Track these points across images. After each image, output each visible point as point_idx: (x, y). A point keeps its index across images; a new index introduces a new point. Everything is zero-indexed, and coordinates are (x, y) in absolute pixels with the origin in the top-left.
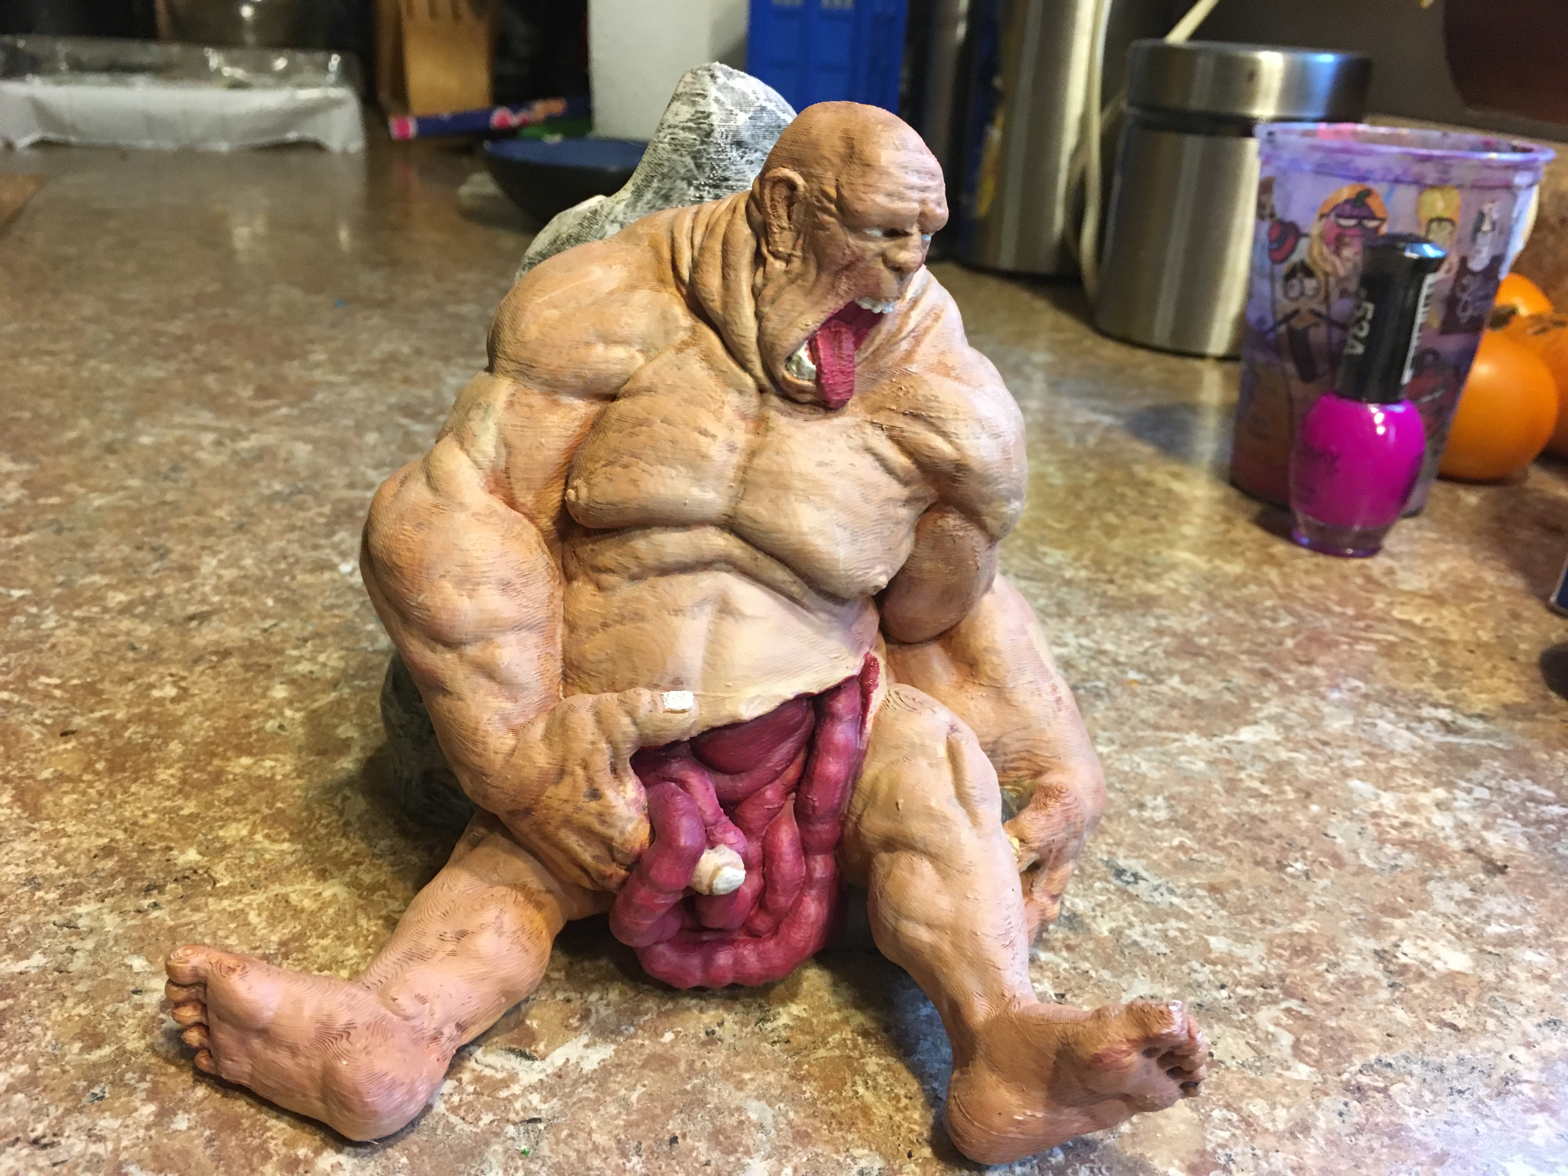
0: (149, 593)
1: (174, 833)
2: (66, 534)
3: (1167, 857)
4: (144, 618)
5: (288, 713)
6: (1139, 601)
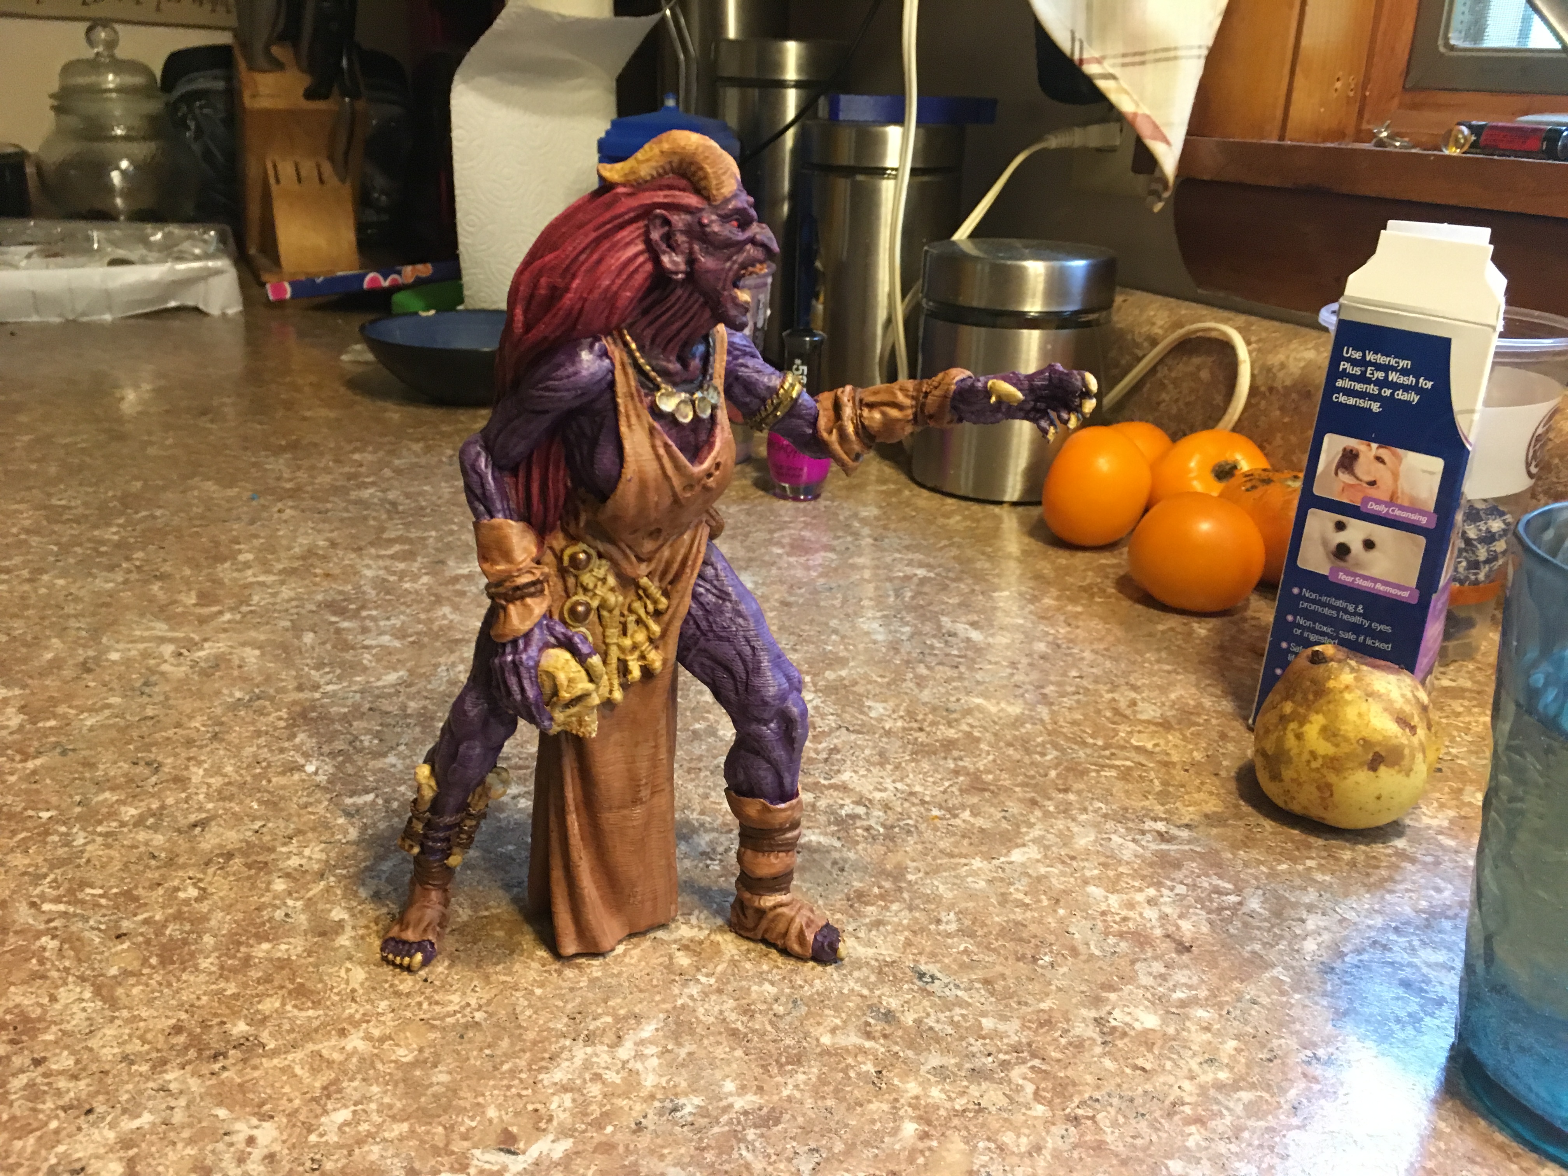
0: (155, 806)
1: (224, 1010)
2: (70, 755)
3: (955, 960)
4: (155, 828)
5: (290, 902)
6: (942, 745)
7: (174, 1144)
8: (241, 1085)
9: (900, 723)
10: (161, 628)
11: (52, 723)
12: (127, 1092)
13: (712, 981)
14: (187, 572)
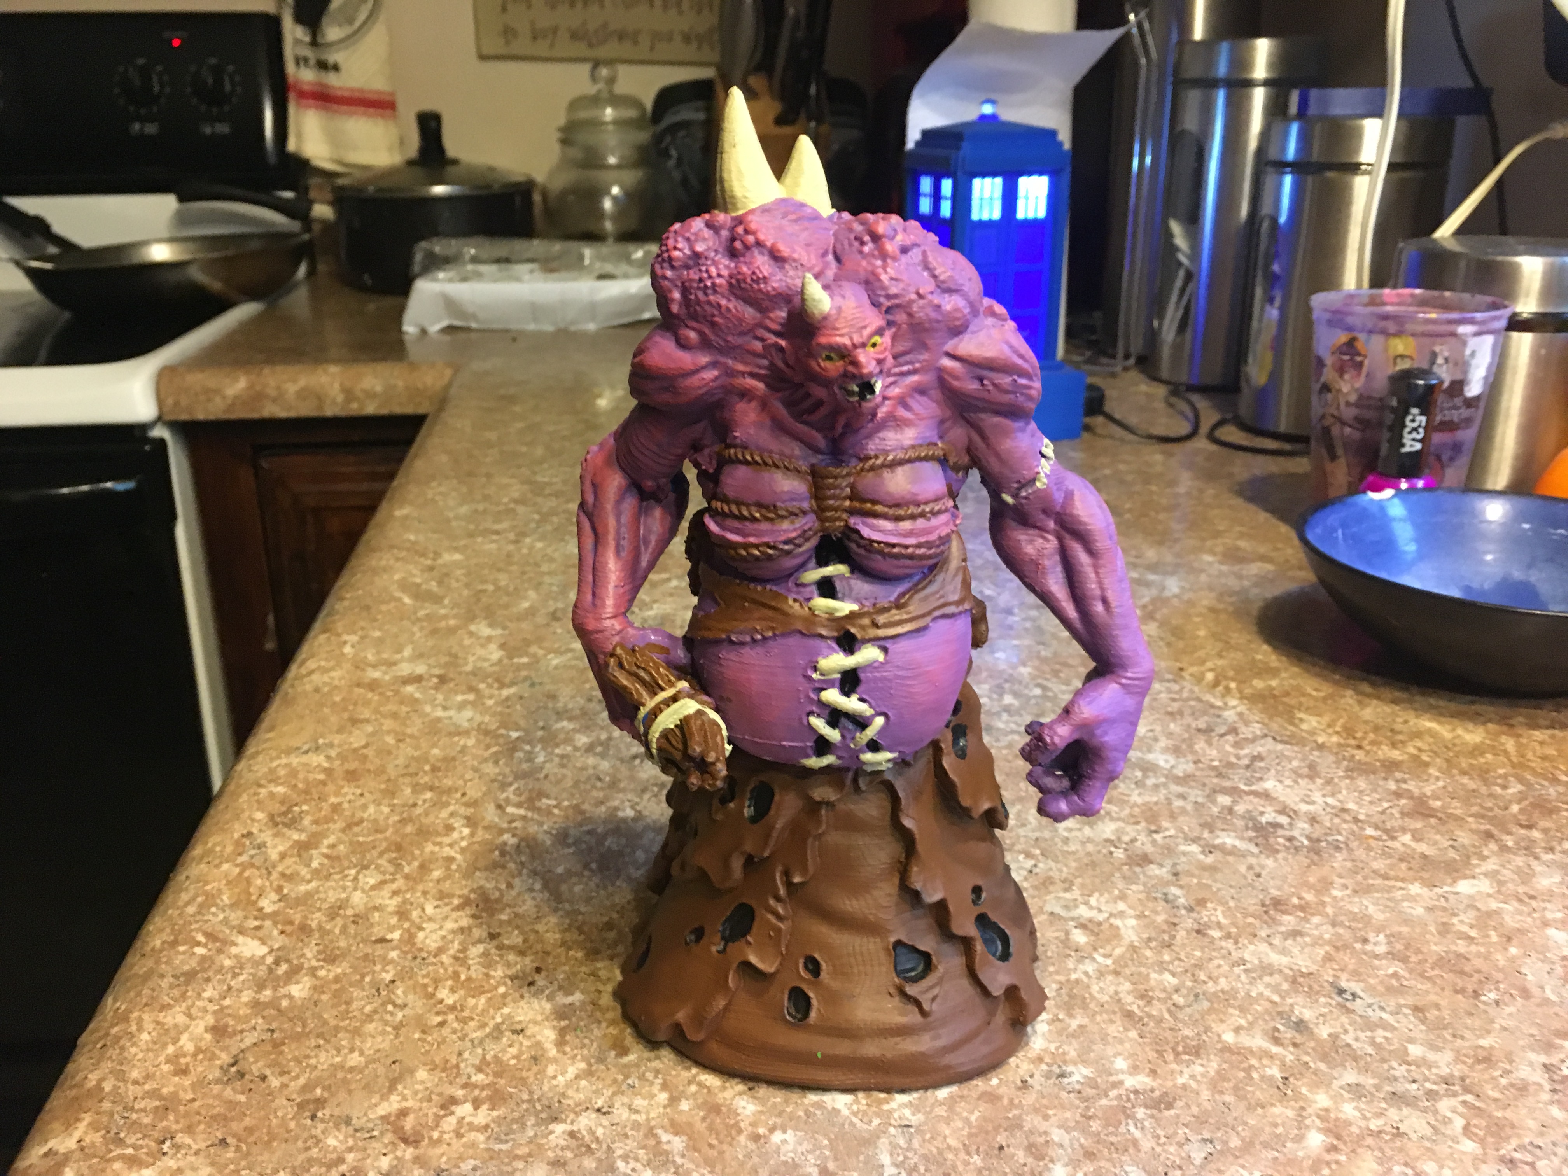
0: (604, 736)
2: (537, 687)
3: (1382, 982)
4: (603, 756)
6: (1383, 766)
9: (1335, 739)
11: (525, 660)
12: (564, 972)
13: (1109, 962)
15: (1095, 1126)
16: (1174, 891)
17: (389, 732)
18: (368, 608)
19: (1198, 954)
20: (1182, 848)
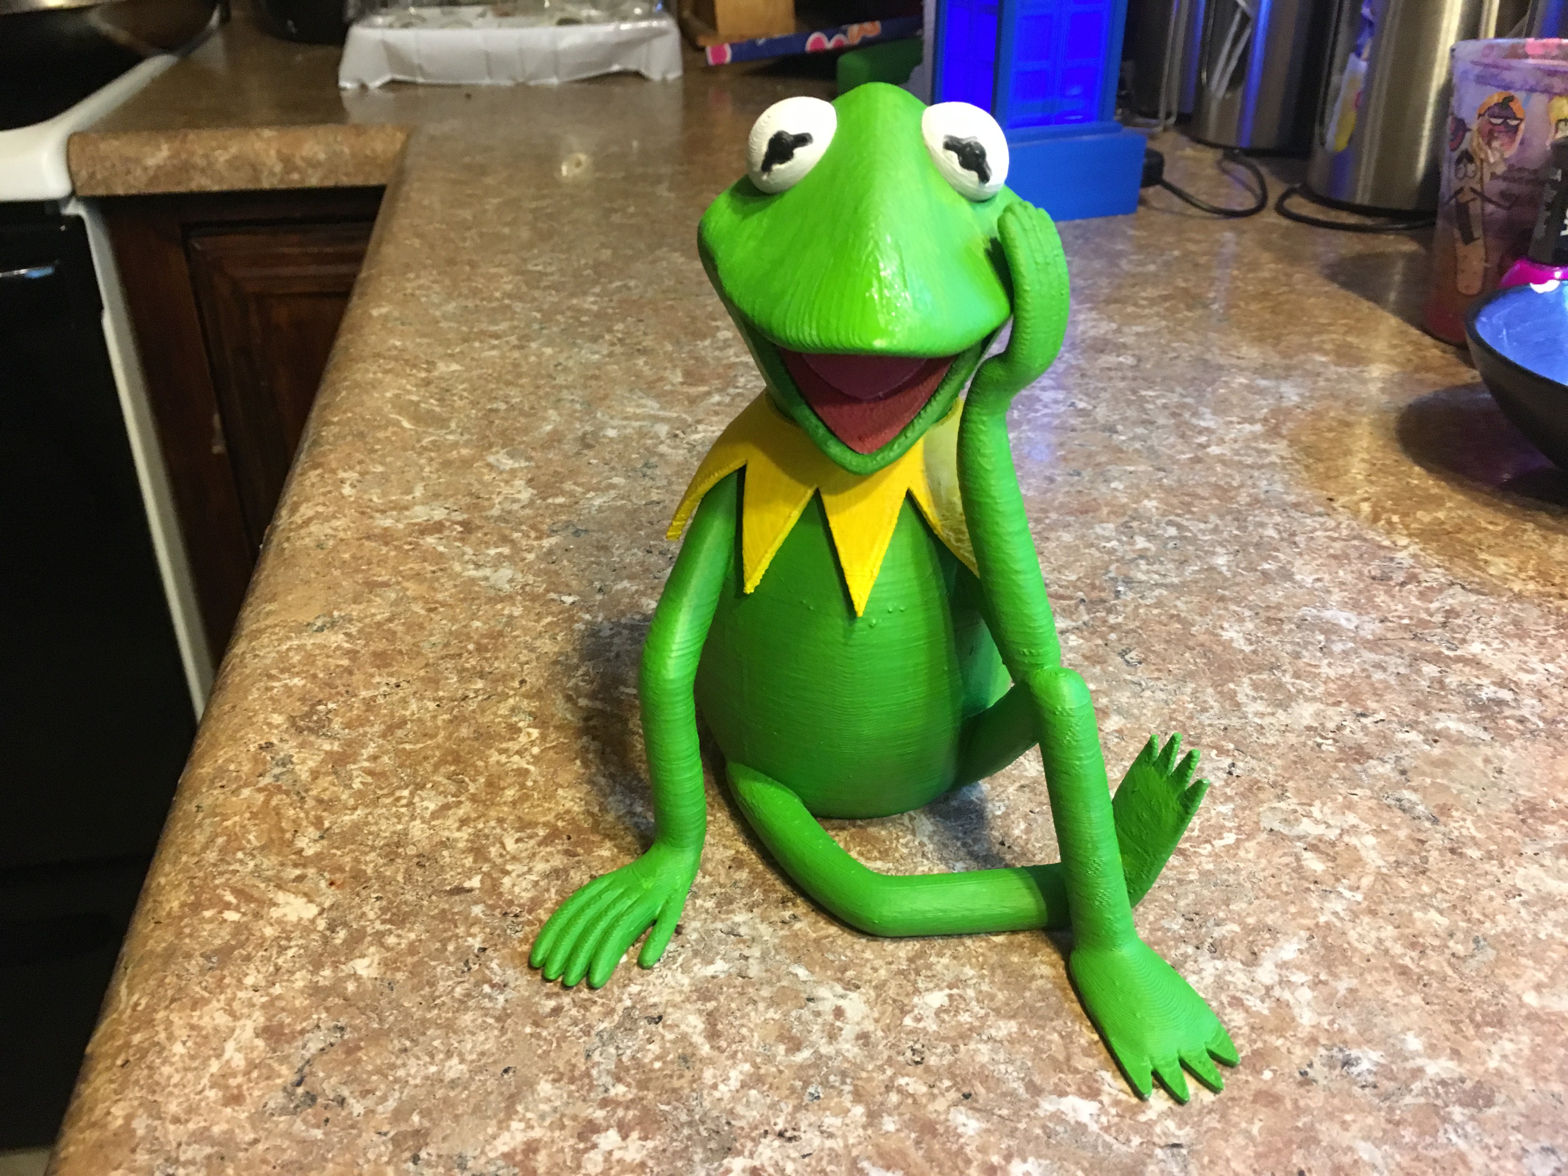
7: (755, 1002)
8: (817, 941)
10: (652, 406)
11: (560, 500)
12: (695, 930)
14: (669, 348)
15: (1408, 1135)
16: (1407, 794)
17: (415, 599)
18: (361, 435)
19: (1461, 882)
20: (1400, 736)
